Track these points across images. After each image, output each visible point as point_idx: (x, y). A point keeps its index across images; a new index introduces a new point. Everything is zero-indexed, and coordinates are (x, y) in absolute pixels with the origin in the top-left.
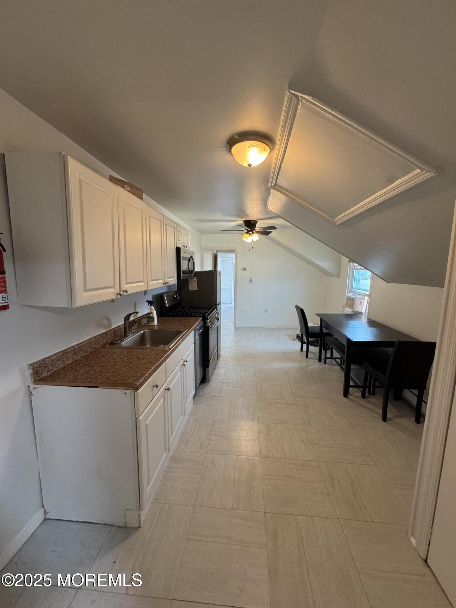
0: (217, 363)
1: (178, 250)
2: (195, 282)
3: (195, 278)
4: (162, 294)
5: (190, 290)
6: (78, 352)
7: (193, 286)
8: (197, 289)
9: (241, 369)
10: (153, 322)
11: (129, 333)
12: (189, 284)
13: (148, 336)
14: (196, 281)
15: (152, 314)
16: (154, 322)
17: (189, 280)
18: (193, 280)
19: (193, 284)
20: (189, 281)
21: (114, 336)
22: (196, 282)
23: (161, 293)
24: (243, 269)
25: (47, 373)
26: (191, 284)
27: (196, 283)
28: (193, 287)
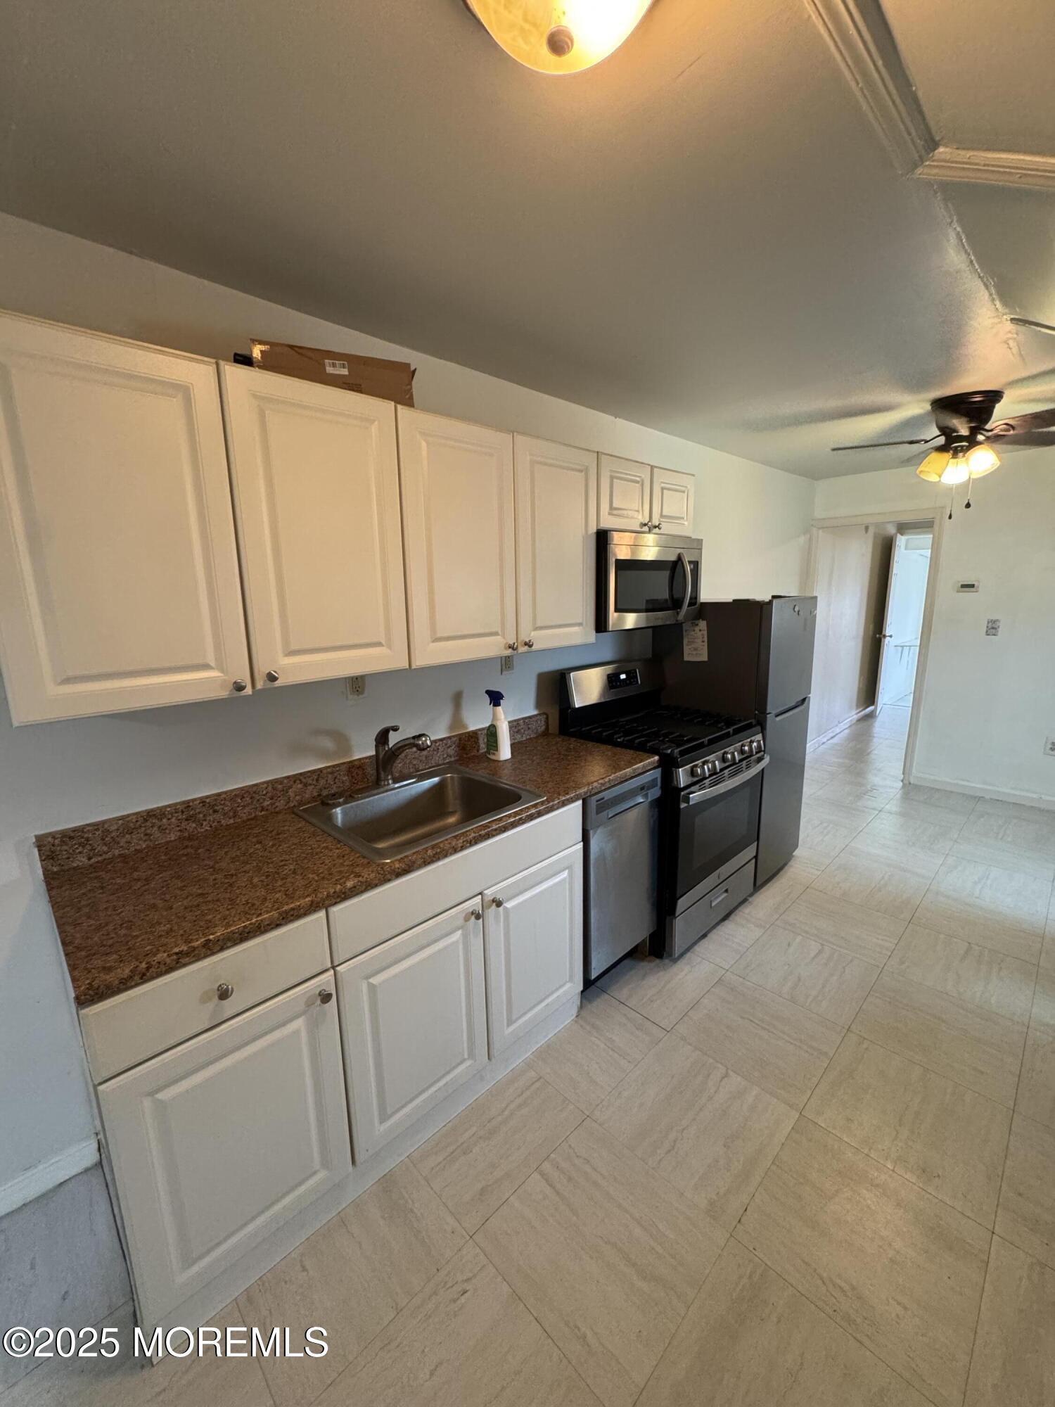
0: (750, 899)
1: (602, 539)
2: (703, 635)
3: (703, 624)
4: (563, 672)
5: (686, 658)
6: (201, 815)
7: (696, 647)
8: (706, 659)
9: (820, 952)
10: (496, 752)
11: (388, 780)
12: (685, 641)
13: (452, 793)
14: (705, 633)
15: (424, 739)
16: (497, 750)
17: (684, 629)
18: (697, 629)
19: (693, 642)
20: (684, 633)
21: (350, 781)
22: (706, 636)
23: (561, 670)
24: (963, 586)
25: (90, 859)
26: (690, 643)
27: (706, 639)
28: (696, 649)
